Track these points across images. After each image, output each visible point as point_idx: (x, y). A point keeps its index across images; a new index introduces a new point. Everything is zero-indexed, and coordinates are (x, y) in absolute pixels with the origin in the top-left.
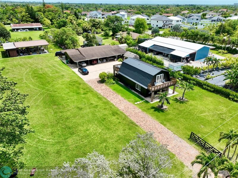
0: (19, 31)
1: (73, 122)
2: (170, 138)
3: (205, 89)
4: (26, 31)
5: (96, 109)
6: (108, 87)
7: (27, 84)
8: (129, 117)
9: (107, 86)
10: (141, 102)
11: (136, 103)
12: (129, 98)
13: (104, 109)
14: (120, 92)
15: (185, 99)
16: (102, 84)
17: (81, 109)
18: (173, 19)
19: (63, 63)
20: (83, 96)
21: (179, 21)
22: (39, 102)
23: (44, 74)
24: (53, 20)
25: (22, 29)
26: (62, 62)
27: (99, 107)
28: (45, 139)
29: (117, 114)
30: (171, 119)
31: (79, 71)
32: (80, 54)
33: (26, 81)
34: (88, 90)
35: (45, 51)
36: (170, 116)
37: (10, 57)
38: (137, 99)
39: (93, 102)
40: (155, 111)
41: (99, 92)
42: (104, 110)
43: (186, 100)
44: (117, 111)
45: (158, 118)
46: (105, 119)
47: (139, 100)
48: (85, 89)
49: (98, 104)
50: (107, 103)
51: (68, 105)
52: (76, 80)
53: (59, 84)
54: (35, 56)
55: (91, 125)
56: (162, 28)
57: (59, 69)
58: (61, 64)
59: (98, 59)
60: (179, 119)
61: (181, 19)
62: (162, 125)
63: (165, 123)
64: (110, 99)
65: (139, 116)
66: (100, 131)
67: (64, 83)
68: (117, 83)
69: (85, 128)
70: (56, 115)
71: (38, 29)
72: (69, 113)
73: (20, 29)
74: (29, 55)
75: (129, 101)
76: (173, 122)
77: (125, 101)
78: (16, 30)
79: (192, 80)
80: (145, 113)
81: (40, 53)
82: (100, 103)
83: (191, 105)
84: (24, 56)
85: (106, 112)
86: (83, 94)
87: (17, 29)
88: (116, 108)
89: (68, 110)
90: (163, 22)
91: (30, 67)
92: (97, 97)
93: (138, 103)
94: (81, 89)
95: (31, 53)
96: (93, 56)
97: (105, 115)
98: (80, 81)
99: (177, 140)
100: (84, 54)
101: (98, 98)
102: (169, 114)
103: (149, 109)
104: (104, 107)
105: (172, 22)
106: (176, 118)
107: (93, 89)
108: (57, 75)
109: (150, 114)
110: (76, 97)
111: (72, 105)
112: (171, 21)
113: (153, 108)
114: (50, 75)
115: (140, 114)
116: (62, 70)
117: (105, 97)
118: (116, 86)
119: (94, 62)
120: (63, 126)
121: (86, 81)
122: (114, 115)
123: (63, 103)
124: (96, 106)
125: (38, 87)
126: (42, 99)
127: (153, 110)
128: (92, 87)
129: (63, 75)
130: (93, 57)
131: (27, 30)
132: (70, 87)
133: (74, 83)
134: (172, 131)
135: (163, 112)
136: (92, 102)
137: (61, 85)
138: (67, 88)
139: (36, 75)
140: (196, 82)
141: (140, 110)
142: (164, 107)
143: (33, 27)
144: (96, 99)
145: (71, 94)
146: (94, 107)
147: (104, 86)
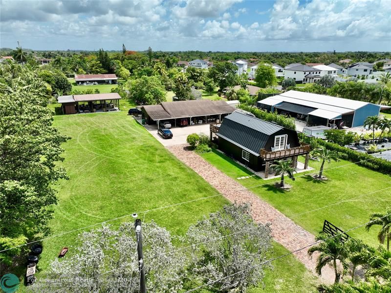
0: (85, 84)
1: (135, 196)
2: (288, 228)
3: (363, 165)
4: (94, 84)
5: (174, 182)
6: (198, 156)
7: (81, 146)
8: (224, 196)
9: (198, 154)
10: (247, 177)
11: (239, 178)
12: (229, 171)
13: (187, 183)
14: (216, 163)
15: (323, 177)
16: (190, 152)
17: (151, 181)
18: (321, 69)
19: (138, 123)
20: (158, 164)
21: (333, 72)
22: (92, 168)
23: (106, 135)
24: (133, 70)
25: (89, 81)
26: (136, 123)
27: (179, 180)
28: (90, 215)
29: (206, 190)
30: (294, 203)
31: (159, 134)
32: (163, 110)
33: (80, 143)
34: (167, 158)
35: (115, 108)
36: (293, 199)
37: (65, 114)
38: (242, 172)
39: (172, 173)
40: (268, 190)
41: (184, 161)
43: (326, 179)
44: (206, 186)
45: (271, 200)
46: (185, 195)
47: (246, 174)
48: (162, 156)
49: (179, 175)
50: (193, 175)
51: (133, 174)
52: (151, 144)
53: (126, 148)
54: (99, 114)
55: (161, 202)
56: (303, 82)
57: (130, 130)
58: (134, 124)
59: (189, 118)
60: (308, 204)
61: (335, 69)
62: (277, 210)
63: (282, 208)
64: (198, 171)
65: (240, 195)
66: (174, 210)
67: (134, 147)
68: (214, 151)
69: (152, 205)
70: (112, 186)
71: (110, 82)
72: (132, 185)
73: (86, 81)
74: (91, 112)
75: (228, 175)
76: (297, 208)
77: (221, 174)
78: (80, 83)
79: (340, 151)
80: (252, 192)
81: (108, 111)
82: (182, 175)
83: (334, 186)
84: (84, 114)
85: (189, 187)
86: (159, 162)
87: (83, 82)
89: (131, 181)
90: (305, 73)
91: (89, 126)
92: (178, 167)
93: (243, 178)
94: (157, 156)
95: (95, 110)
96: (182, 113)
97: (186, 191)
98: (157, 146)
99: (299, 233)
100: (169, 111)
101: (180, 168)
102: (292, 196)
103: (259, 187)
104: (187, 181)
105: (320, 73)
106: (302, 202)
107: (175, 157)
108: (126, 137)
109: (260, 193)
110: (146, 166)
111: (138, 175)
112: (318, 72)
113: (266, 186)
114: (116, 137)
115: (243, 193)
116: (134, 132)
117: (191, 167)
118: (211, 155)
119: (183, 122)
120: (119, 200)
121: (167, 147)
122: (200, 192)
123: (126, 171)
124: (176, 178)
125: (95, 150)
126: (97, 165)
127: (266, 189)
128: (175, 155)
129: (134, 138)
130: (183, 115)
131: (96, 83)
132: (140, 153)
133: (147, 148)
134: (293, 220)
135: (283, 192)
136: (169, 173)
137: (129, 149)
138: (136, 153)
139: (96, 136)
140: (348, 153)
141: (244, 188)
142: (286, 186)
143: (105, 79)
144: (177, 170)
145: (141, 161)
146: (171, 180)
147: (193, 154)
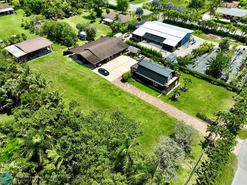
2: (187, 117)
5: (136, 106)
6: (132, 86)
12: (152, 94)
14: (143, 89)
16: (125, 83)
17: (126, 108)
19: (78, 63)
23: (73, 79)
30: (183, 105)
31: (99, 72)
32: (92, 54)
34: (120, 91)
38: (157, 93)
39: (130, 101)
42: (141, 106)
43: (187, 88)
44: (149, 105)
45: (175, 106)
48: (117, 90)
53: (94, 88)
55: (140, 119)
57: (81, 72)
58: (78, 66)
59: (108, 58)
60: (187, 104)
62: (179, 110)
64: (140, 96)
67: (97, 87)
68: (136, 81)
77: (150, 96)
80: (166, 103)
81: (47, 53)
86: (119, 95)
88: (147, 103)
92: (130, 96)
93: (159, 96)
94: (114, 91)
97: (144, 110)
98: (107, 83)
99: (191, 118)
102: (181, 102)
104: (140, 104)
107: (122, 89)
108: (85, 79)
110: (116, 99)
114: (79, 80)
115: (164, 105)
116: (85, 73)
117: (135, 95)
118: (137, 84)
121: (112, 82)
122: (149, 109)
123: (110, 105)
124: (134, 103)
126: (93, 105)
127: (170, 100)
130: (105, 56)
133: (105, 86)
134: (186, 113)
139: (68, 82)
141: (163, 102)
142: (176, 97)
147: (128, 85)
